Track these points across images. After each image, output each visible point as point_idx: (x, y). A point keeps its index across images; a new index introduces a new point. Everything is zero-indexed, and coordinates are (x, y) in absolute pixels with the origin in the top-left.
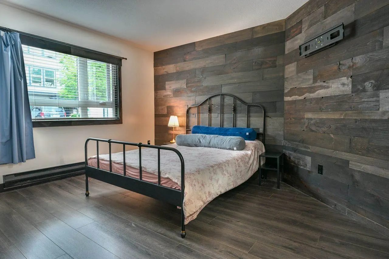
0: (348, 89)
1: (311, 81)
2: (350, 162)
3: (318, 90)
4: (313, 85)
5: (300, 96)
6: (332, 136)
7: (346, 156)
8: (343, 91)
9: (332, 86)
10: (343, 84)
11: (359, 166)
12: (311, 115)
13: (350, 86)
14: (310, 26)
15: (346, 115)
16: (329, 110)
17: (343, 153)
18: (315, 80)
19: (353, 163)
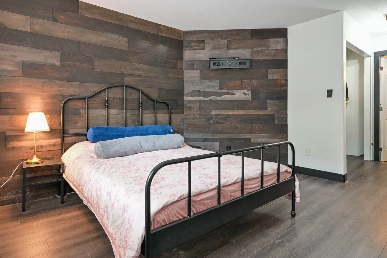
0: (249, 97)
1: (218, 88)
2: (252, 139)
3: (224, 95)
4: (219, 91)
5: (204, 97)
6: (238, 125)
7: (248, 136)
8: (245, 98)
9: (237, 94)
10: (245, 94)
11: (258, 140)
12: (218, 112)
13: (250, 95)
14: (214, 48)
15: (248, 112)
16: (235, 109)
17: (247, 135)
18: (221, 88)
19: (253, 139)
